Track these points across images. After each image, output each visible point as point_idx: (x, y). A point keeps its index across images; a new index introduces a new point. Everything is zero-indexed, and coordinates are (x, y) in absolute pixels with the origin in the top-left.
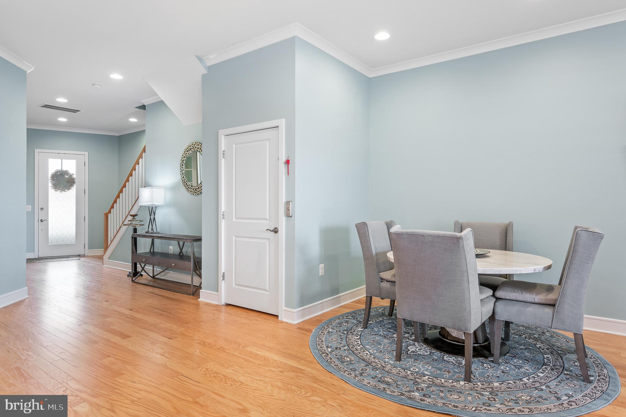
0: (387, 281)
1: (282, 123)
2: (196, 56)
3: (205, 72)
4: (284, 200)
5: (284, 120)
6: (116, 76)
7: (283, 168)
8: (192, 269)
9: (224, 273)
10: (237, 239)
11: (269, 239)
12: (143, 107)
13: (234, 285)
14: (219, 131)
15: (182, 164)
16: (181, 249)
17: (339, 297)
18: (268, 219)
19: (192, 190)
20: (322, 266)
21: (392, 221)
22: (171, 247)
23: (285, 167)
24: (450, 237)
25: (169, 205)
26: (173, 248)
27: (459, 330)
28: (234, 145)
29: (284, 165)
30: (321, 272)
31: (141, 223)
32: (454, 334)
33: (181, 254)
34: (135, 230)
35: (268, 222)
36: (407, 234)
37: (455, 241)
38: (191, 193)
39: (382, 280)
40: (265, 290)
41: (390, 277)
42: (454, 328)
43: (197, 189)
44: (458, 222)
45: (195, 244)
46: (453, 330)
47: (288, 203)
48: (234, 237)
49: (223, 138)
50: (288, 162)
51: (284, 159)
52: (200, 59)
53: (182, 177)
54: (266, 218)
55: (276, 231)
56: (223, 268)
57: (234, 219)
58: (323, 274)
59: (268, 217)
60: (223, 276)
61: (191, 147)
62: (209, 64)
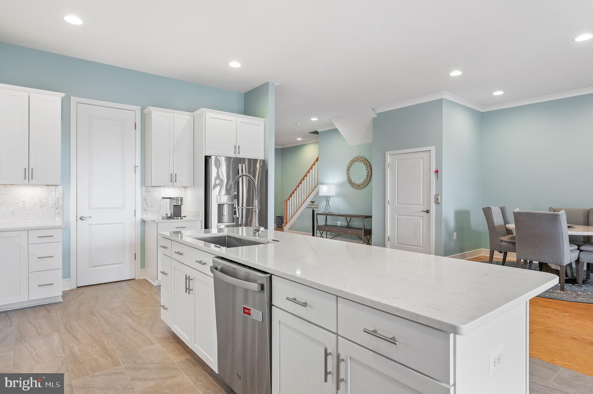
0: (505, 242)
1: (433, 149)
2: (372, 108)
3: (375, 116)
4: (434, 194)
5: (434, 147)
6: (314, 119)
7: (433, 175)
8: (363, 235)
9: (389, 237)
10: (398, 216)
11: (423, 217)
12: (316, 133)
13: (396, 244)
14: (386, 152)
15: (348, 169)
16: (348, 224)
17: (465, 254)
18: (422, 205)
19: (356, 186)
20: (455, 233)
21: (505, 207)
22: (339, 222)
23: (435, 174)
24: (552, 215)
25: (338, 195)
26: (340, 222)
27: (557, 264)
28: (397, 161)
29: (434, 174)
30: (455, 237)
31: (317, 207)
32: (553, 267)
33: (348, 226)
34: (313, 211)
35: (422, 206)
36: (525, 213)
37: (555, 217)
38: (355, 188)
39: (501, 241)
40: (420, 247)
41: (507, 239)
42: (553, 263)
43: (360, 185)
44: (552, 208)
45: (366, 219)
46: (552, 265)
47: (437, 195)
48: (396, 216)
49: (389, 155)
50: (437, 172)
51: (434, 170)
52: (373, 109)
53: (348, 178)
54: (421, 204)
55: (428, 212)
56: (388, 233)
57: (396, 205)
58: (456, 238)
59: (422, 204)
60: (389, 239)
61: (355, 160)
62: (378, 112)
